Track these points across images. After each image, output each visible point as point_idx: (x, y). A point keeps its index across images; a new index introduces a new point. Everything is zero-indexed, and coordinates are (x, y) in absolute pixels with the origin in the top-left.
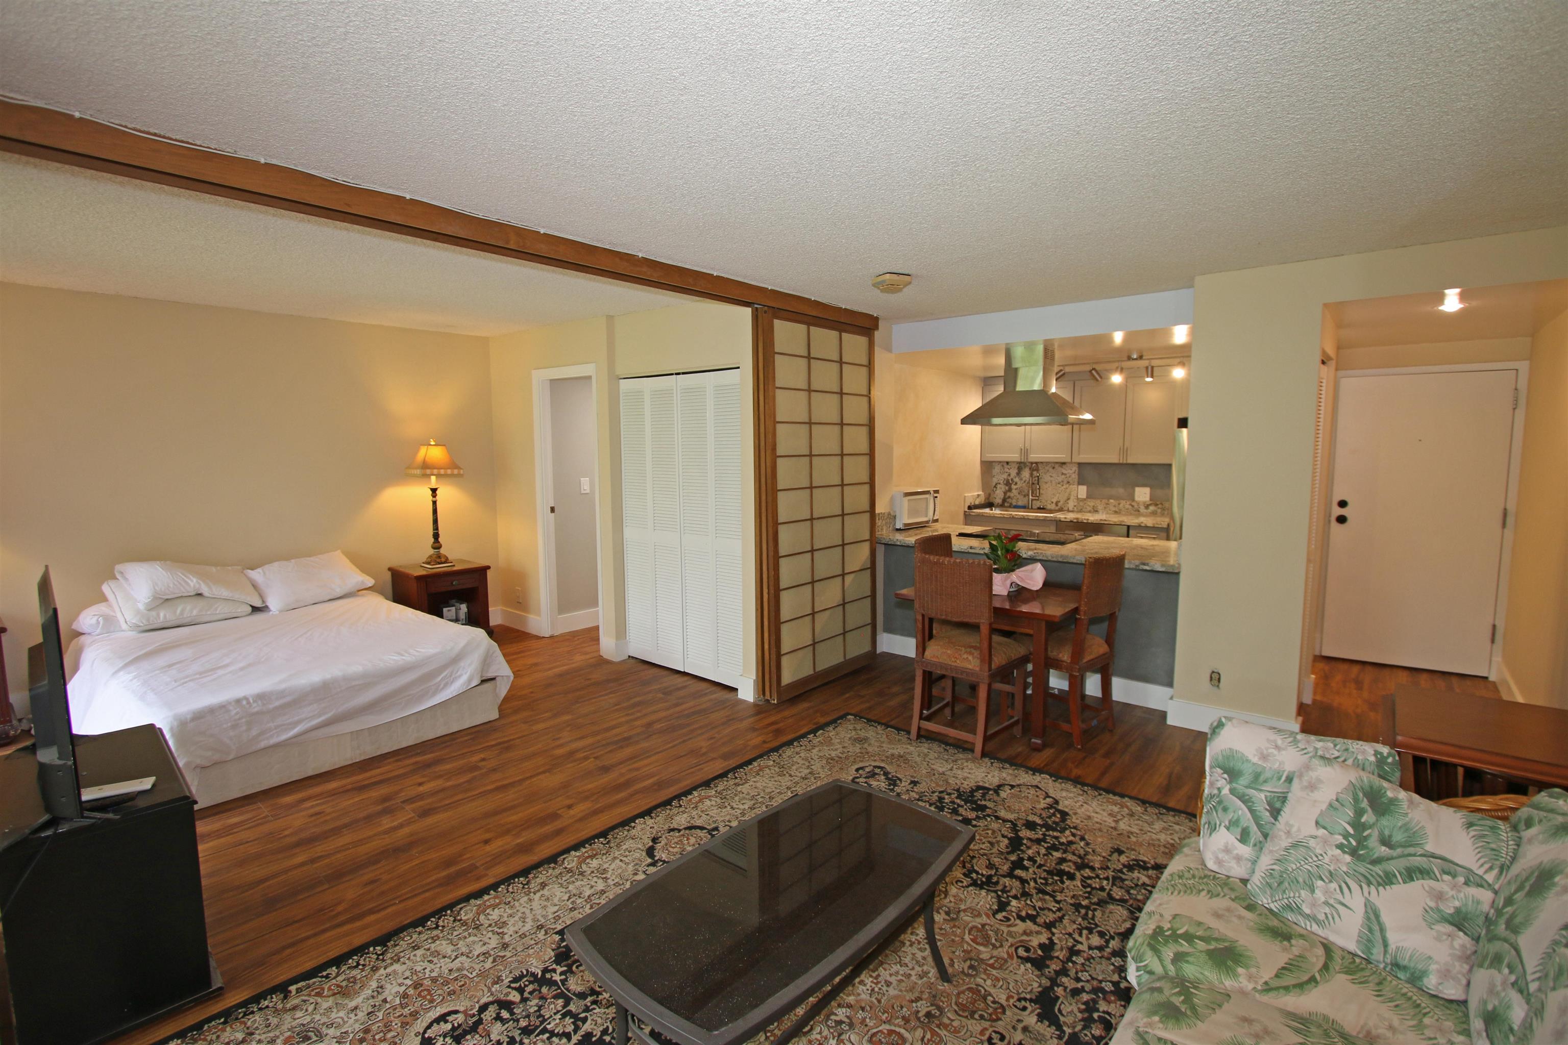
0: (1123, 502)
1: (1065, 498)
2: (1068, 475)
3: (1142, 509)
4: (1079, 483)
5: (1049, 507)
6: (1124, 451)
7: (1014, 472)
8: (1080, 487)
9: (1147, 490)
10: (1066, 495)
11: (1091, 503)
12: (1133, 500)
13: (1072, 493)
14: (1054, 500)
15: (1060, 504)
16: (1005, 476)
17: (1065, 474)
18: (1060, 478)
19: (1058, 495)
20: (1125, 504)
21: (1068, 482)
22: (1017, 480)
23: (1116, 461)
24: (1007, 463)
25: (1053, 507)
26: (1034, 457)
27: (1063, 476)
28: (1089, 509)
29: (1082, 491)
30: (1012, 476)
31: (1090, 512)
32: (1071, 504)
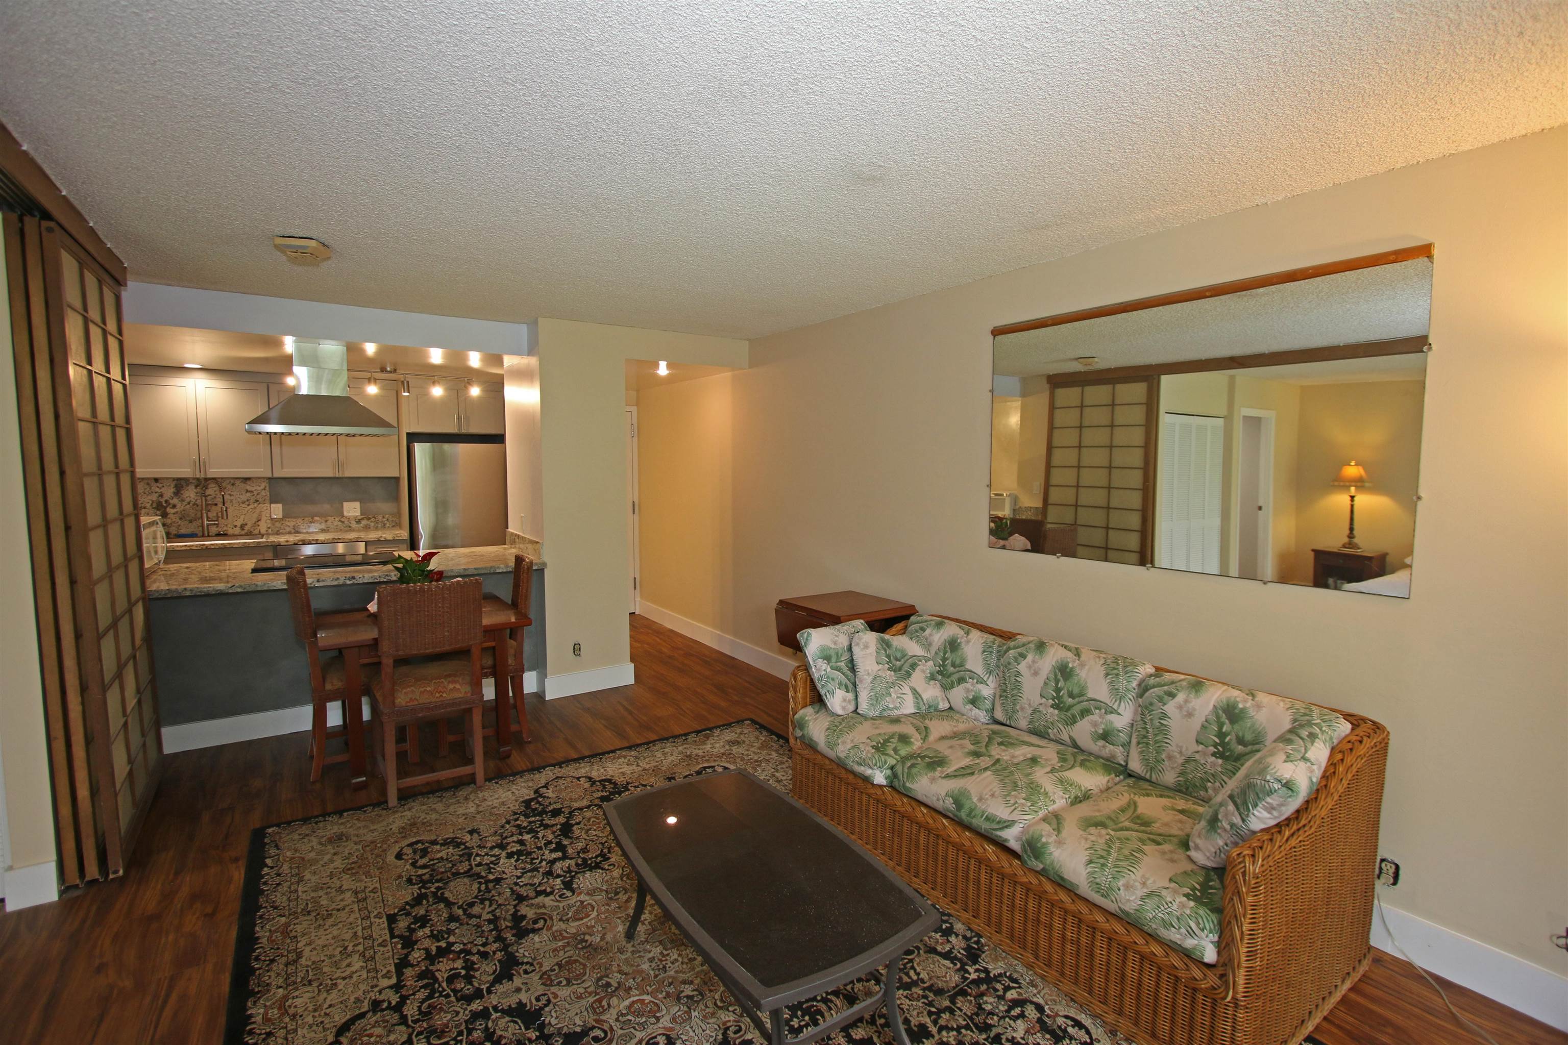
0: (331, 519)
1: (254, 520)
2: (255, 493)
3: (354, 525)
4: (272, 501)
5: (231, 532)
6: (338, 464)
7: (169, 492)
8: (273, 506)
9: (357, 505)
10: (255, 516)
11: (291, 523)
12: (343, 516)
13: (264, 514)
14: (239, 524)
15: (246, 528)
16: (154, 497)
17: (252, 492)
18: (244, 497)
19: (242, 517)
20: (334, 522)
21: (257, 501)
22: (175, 501)
23: (330, 475)
24: (156, 480)
25: (237, 531)
26: (214, 471)
27: (248, 494)
28: (288, 529)
29: (277, 510)
30: (166, 498)
31: (290, 533)
32: (263, 528)
